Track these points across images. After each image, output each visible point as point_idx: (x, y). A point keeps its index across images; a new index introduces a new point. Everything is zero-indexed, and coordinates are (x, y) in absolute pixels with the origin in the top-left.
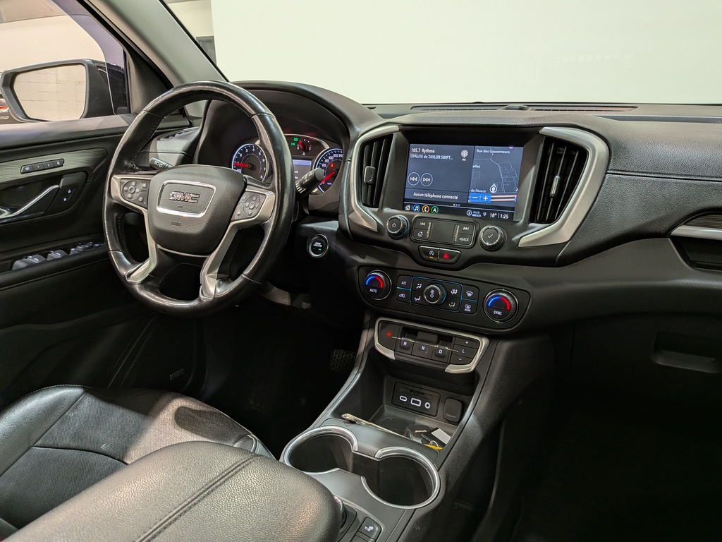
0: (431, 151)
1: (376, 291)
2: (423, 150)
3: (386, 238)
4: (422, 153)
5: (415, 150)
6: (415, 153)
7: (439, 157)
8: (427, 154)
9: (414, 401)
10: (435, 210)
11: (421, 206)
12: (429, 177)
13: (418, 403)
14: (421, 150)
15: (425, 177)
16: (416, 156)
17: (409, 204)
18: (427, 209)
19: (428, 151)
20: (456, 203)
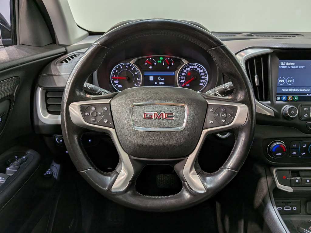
0: (292, 64)
1: (280, 154)
2: (287, 63)
3: (281, 120)
4: (287, 65)
5: (281, 63)
6: (282, 65)
7: (297, 67)
8: (290, 66)
9: (286, 208)
10: (296, 98)
11: (287, 97)
12: (291, 79)
13: (289, 208)
14: (286, 63)
15: (289, 79)
16: (283, 67)
17: (279, 96)
18: (291, 98)
19: (290, 64)
20: (308, 93)
